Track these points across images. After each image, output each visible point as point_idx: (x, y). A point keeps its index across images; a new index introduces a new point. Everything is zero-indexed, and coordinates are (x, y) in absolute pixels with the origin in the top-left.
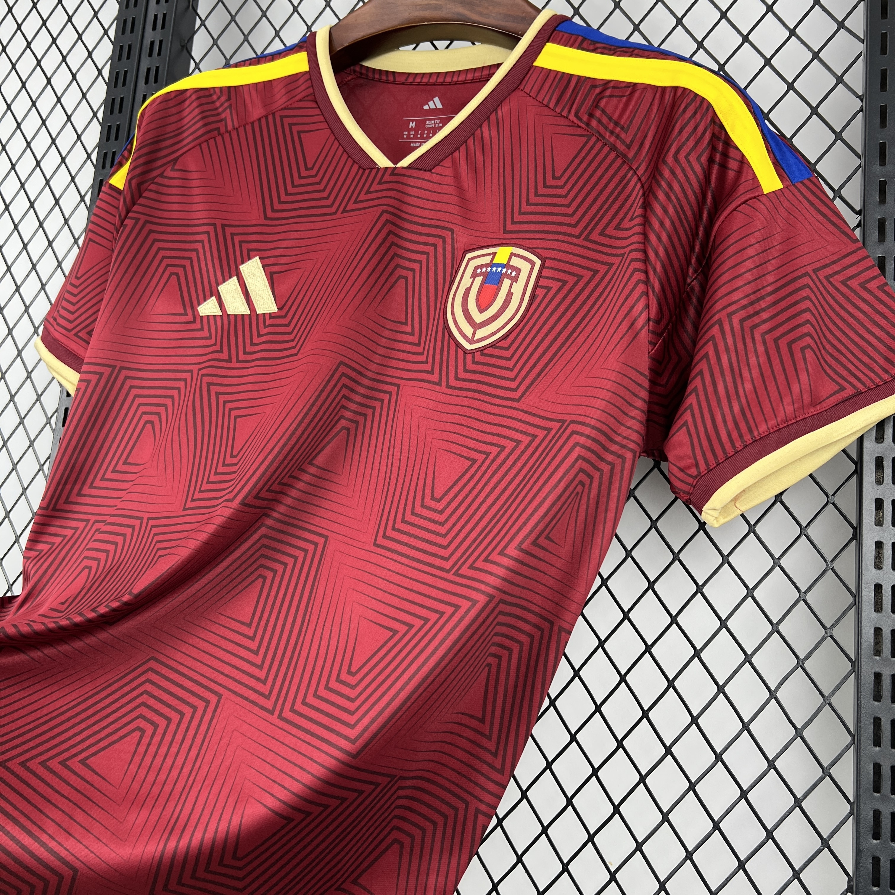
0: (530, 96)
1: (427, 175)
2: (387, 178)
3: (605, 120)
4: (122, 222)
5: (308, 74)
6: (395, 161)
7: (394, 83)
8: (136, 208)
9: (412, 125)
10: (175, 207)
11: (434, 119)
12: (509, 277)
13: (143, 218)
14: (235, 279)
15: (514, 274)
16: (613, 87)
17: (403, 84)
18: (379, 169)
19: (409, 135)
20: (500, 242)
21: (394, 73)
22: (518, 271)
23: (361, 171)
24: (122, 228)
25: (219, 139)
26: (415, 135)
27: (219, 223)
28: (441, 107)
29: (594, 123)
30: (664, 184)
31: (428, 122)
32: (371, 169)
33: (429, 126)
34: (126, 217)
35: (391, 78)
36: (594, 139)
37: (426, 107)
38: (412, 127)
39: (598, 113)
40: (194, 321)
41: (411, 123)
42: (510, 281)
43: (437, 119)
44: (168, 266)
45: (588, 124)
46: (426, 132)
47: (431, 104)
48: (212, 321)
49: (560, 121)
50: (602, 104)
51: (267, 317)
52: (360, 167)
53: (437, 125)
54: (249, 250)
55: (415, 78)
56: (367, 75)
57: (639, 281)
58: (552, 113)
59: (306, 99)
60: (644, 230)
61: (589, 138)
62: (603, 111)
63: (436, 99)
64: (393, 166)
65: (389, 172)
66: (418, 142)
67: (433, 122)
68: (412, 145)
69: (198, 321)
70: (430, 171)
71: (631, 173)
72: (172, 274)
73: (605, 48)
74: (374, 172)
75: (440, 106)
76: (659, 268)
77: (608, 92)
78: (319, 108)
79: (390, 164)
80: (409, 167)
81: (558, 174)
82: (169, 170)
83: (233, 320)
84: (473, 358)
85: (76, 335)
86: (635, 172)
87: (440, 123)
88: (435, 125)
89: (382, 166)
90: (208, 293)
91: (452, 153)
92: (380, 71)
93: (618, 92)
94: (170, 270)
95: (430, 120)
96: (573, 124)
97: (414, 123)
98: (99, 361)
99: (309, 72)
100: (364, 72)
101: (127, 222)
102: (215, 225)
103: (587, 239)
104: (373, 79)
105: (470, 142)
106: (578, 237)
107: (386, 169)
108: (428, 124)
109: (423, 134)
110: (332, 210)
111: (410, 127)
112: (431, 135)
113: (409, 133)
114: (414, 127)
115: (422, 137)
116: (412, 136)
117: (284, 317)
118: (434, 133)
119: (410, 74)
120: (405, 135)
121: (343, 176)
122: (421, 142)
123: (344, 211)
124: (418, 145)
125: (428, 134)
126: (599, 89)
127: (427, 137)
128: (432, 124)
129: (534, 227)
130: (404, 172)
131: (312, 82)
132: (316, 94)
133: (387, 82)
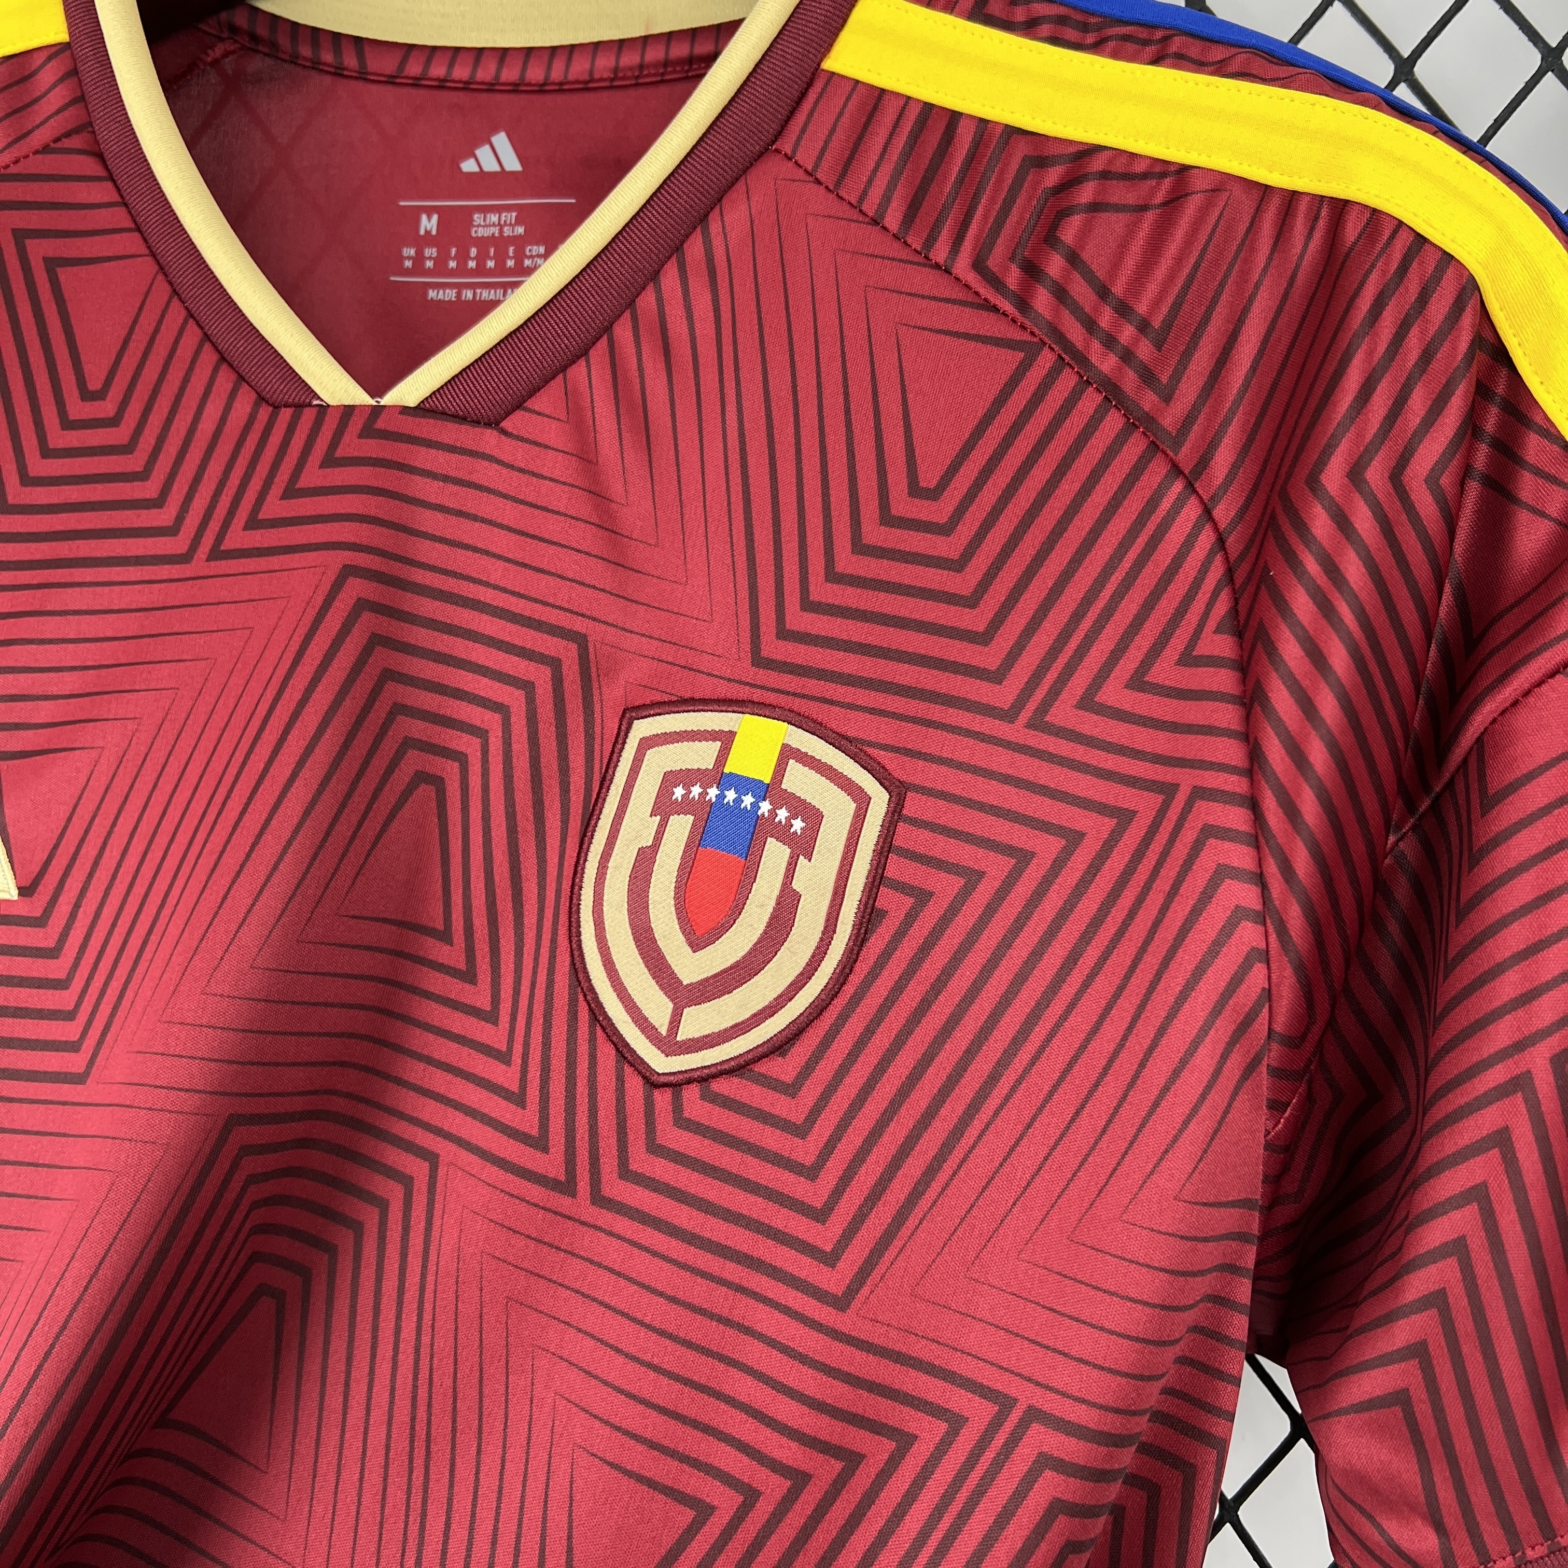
0: (818, 182)
1: (489, 439)
2: (351, 445)
3: (1080, 290)
5: (68, 53)
6: (377, 388)
7: (363, 76)
9: (429, 224)
11: (498, 209)
12: (783, 834)
15: (798, 825)
16: (1105, 175)
17: (391, 81)
18: (324, 408)
19: (419, 259)
20: (744, 693)
21: (358, 42)
22: (814, 817)
23: (264, 413)
26: (441, 262)
29: (1042, 300)
30: (1312, 566)
31: (477, 218)
32: (299, 407)
33: (482, 232)
35: (350, 61)
36: (1046, 360)
37: (468, 166)
38: (428, 233)
39: (1055, 265)
41: (424, 217)
42: (786, 851)
43: (508, 208)
45: (1023, 303)
46: (473, 252)
47: (484, 153)
49: (926, 280)
50: (1069, 233)
52: (261, 399)
53: (507, 231)
55: (428, 63)
56: (274, 45)
57: (1238, 915)
58: (896, 250)
59: (66, 143)
60: (1247, 719)
61: (1031, 352)
62: (1074, 259)
63: (501, 140)
64: (372, 402)
65: (355, 425)
66: (452, 286)
67: (494, 218)
68: (432, 294)
70: (494, 423)
71: (1178, 486)
73: (1062, 20)
74: (307, 418)
75: (512, 164)
76: (1302, 862)
77: (1086, 193)
78: (110, 176)
79: (357, 396)
80: (424, 409)
81: (929, 478)
84: (677, 1108)
86: (1190, 486)
87: (518, 222)
88: (501, 231)
89: (332, 402)
91: (564, 369)
92: (315, 32)
93: (1120, 194)
95: (485, 210)
96: (970, 298)
97: (435, 218)
99: (68, 43)
100: (262, 31)
103: (1037, 724)
104: (294, 59)
105: (623, 331)
106: (1009, 715)
107: (348, 411)
108: (479, 226)
109: (463, 257)
110: (178, 545)
111: (422, 232)
112: (491, 264)
113: (419, 253)
114: (434, 232)
115: (462, 270)
116: (429, 264)
117: (40, 922)
118: (501, 258)
119: (410, 48)
120: (409, 258)
121: (207, 426)
122: (460, 287)
123: (216, 554)
124: (450, 295)
125: (481, 258)
126: (1053, 176)
127: (481, 270)
128: (494, 225)
129: (851, 664)
130: (410, 426)
131: (80, 82)
132: (98, 127)
133: (341, 70)
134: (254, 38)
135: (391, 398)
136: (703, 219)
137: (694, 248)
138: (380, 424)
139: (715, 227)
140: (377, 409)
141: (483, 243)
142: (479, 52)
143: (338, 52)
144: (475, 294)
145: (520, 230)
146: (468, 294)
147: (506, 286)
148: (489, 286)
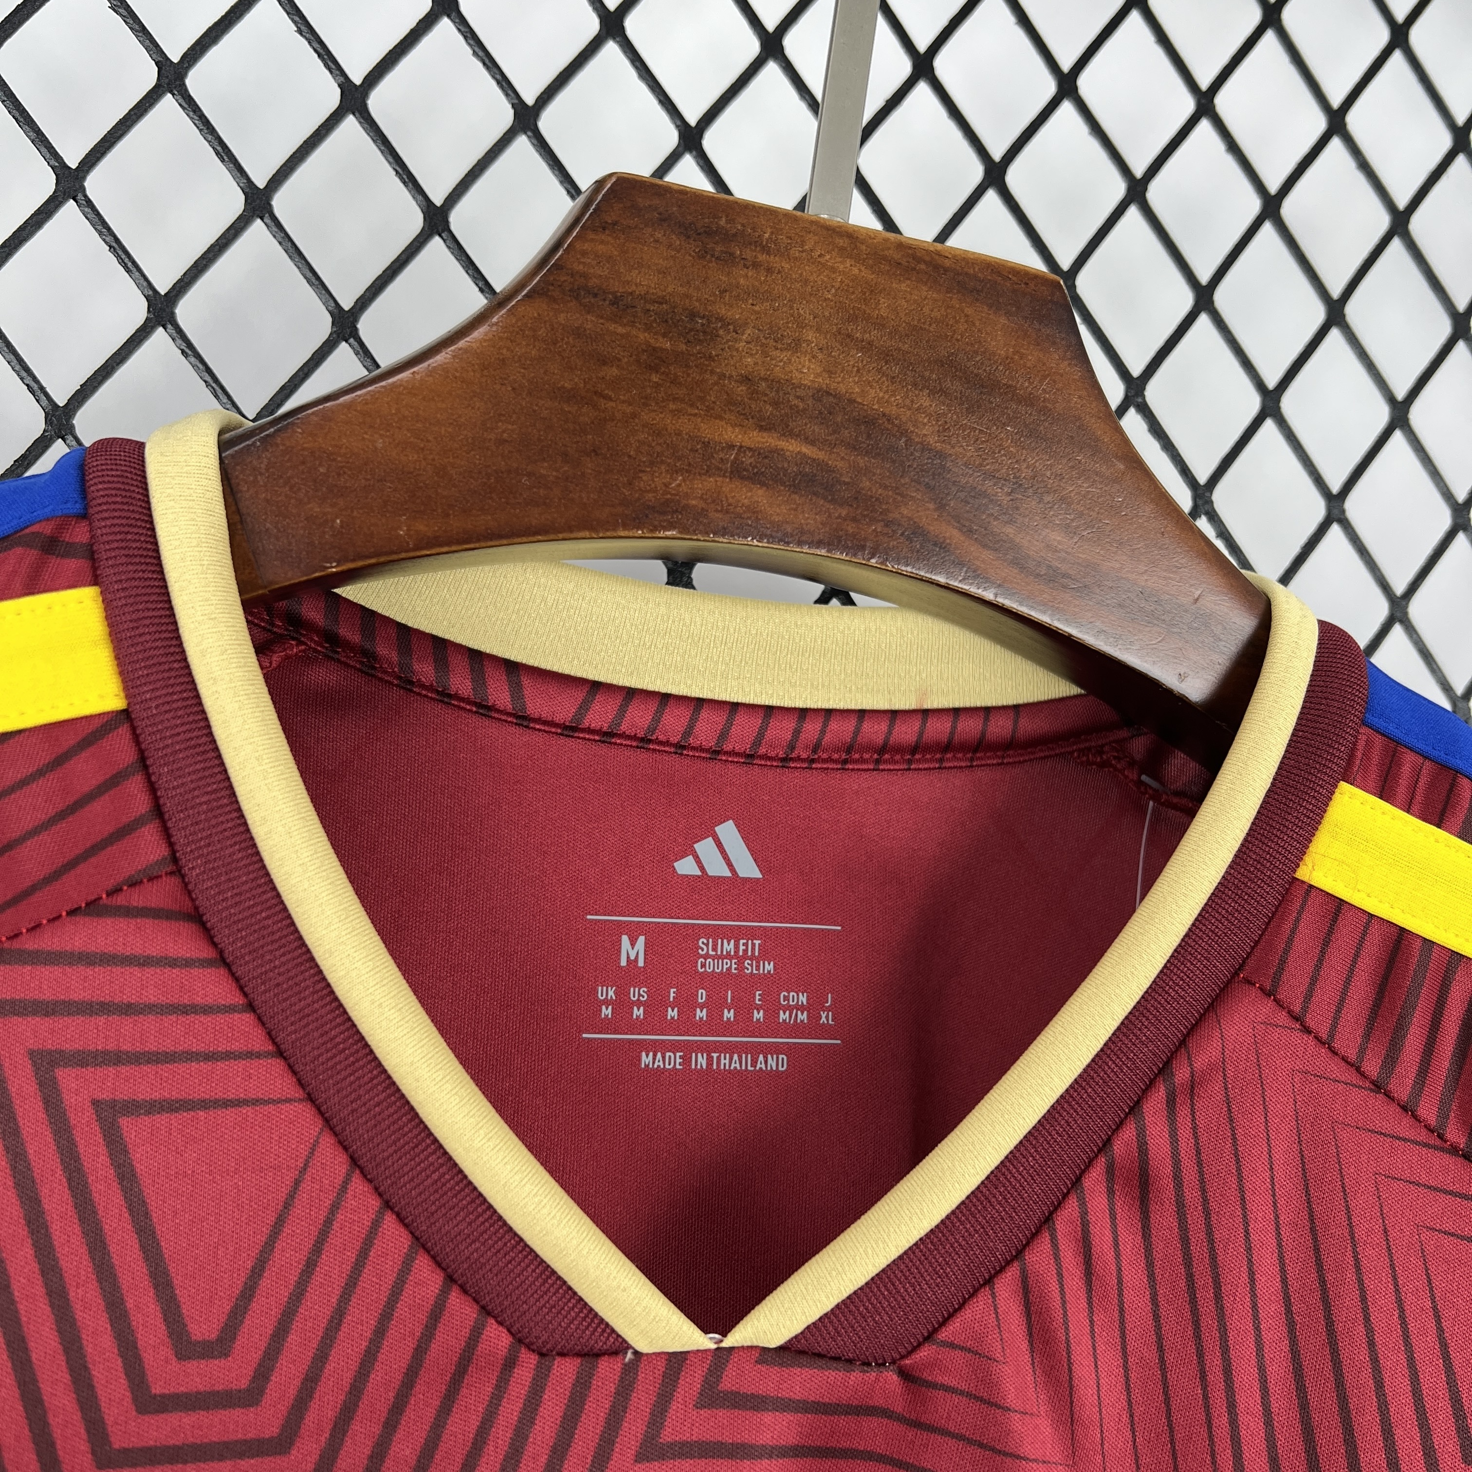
0: (1307, 1030)
5: (124, 731)
7: (523, 720)
9: (632, 950)
11: (734, 934)
19: (622, 1004)
21: (512, 668)
23: (526, 1368)
26: (655, 1009)
28: (757, 874)
31: (704, 946)
33: (711, 966)
35: (500, 695)
37: (686, 867)
38: (632, 963)
41: (625, 939)
43: (751, 934)
46: (702, 995)
47: (705, 848)
53: (749, 968)
55: (621, 713)
56: (370, 656)
58: (1407, 1127)
65: (691, 1388)
66: (674, 1047)
67: (729, 947)
68: (646, 1059)
75: (748, 868)
80: (792, 1351)
87: (765, 955)
88: (741, 967)
89: (646, 1347)
92: (442, 646)
95: (716, 935)
97: (641, 940)
99: (125, 714)
100: (349, 633)
104: (408, 684)
107: (674, 1361)
108: (706, 956)
109: (687, 1004)
111: (623, 963)
112: (729, 1015)
113: (623, 993)
114: (641, 963)
115: (686, 1024)
116: (638, 1012)
118: (744, 1008)
119: (594, 688)
120: (607, 1002)
122: (688, 1049)
124: (673, 1061)
125: (715, 1005)
127: (714, 1025)
128: (728, 956)
131: (152, 788)
132: (194, 869)
133: (485, 709)
134: (332, 639)
135: (740, 1336)
138: (729, 1382)
140: (722, 1355)
141: (715, 983)
143: (479, 679)
144: (710, 1060)
145: (769, 967)
146: (702, 1061)
147: (755, 1050)
148: (730, 1049)
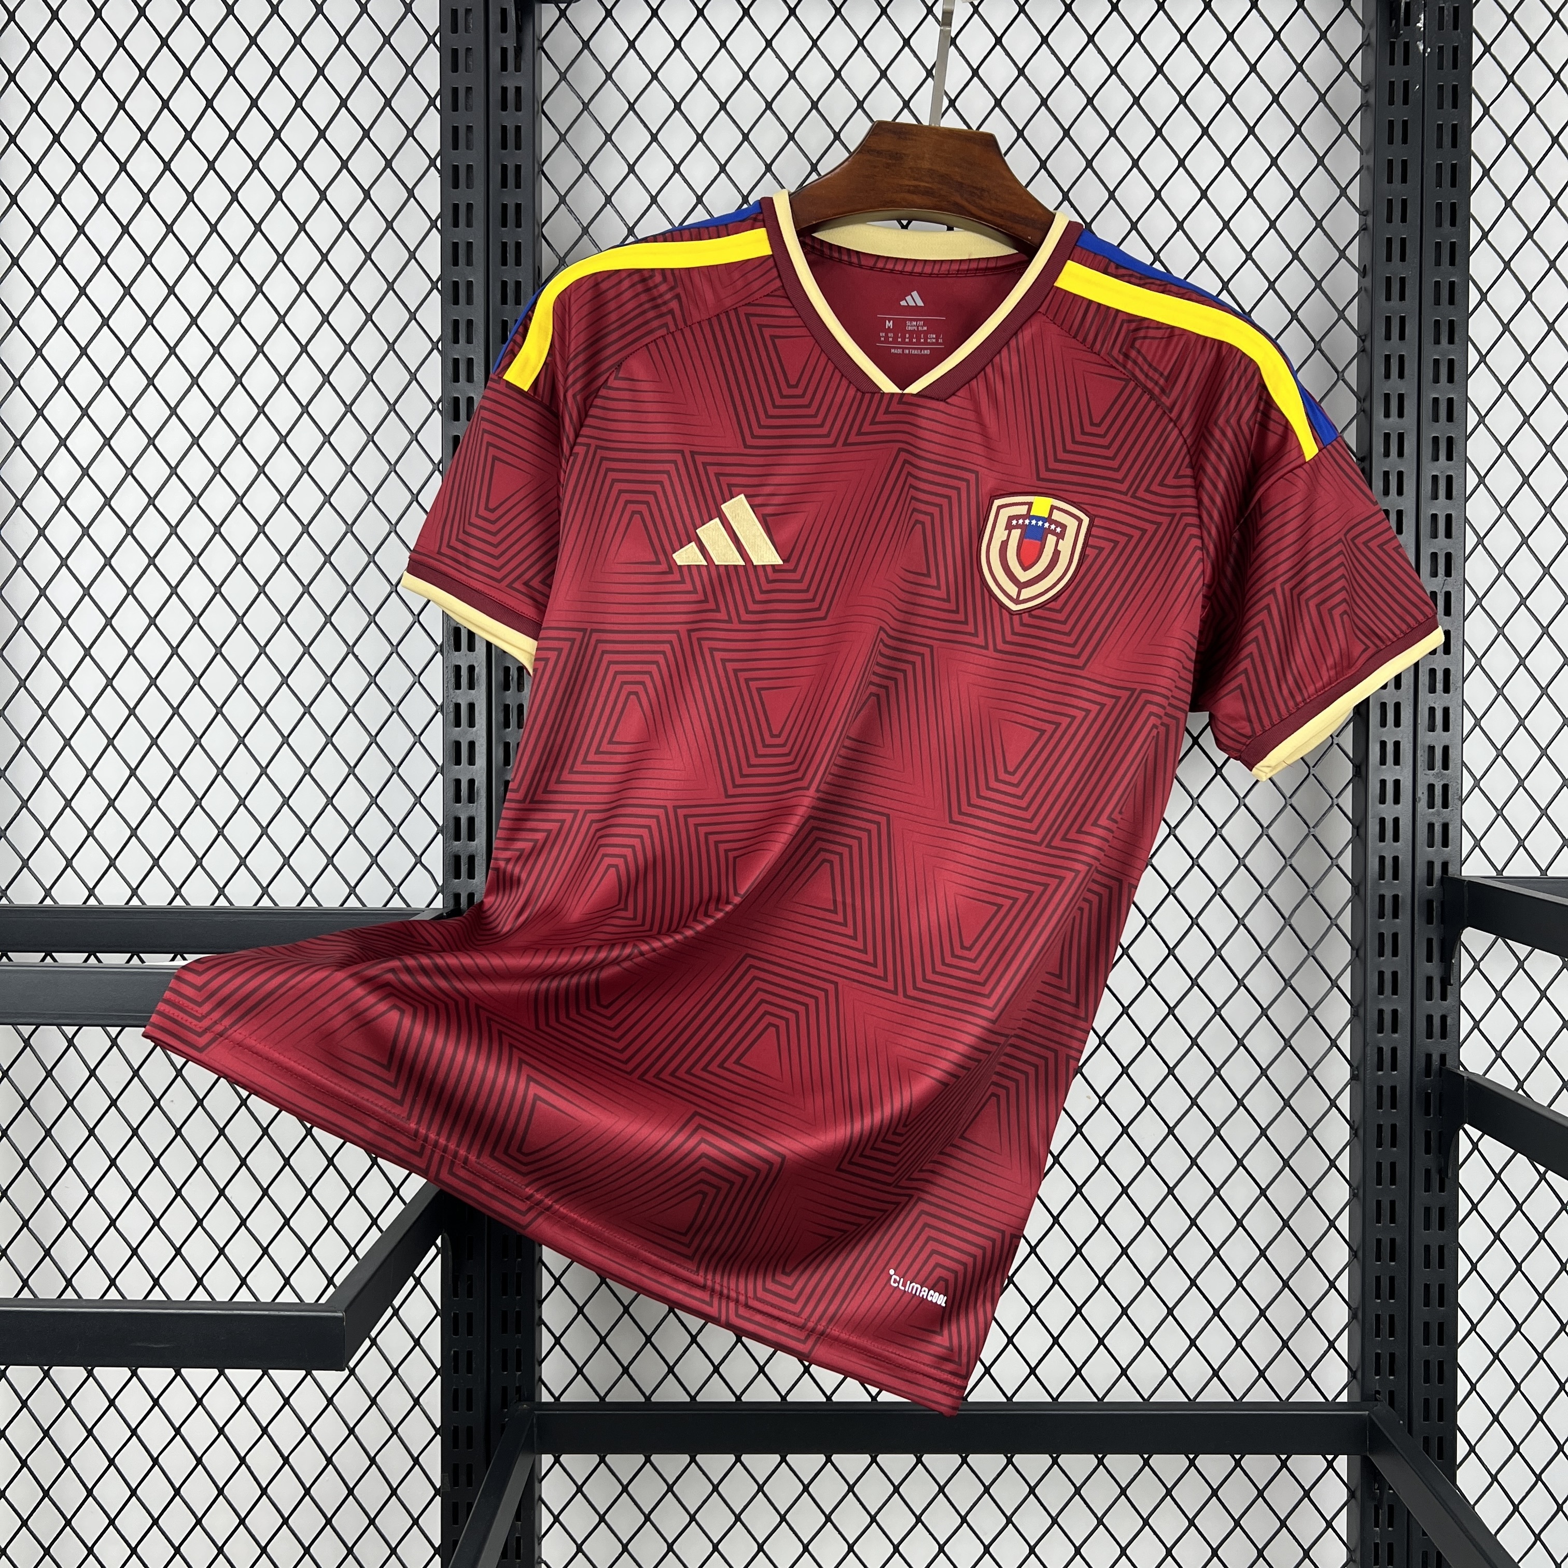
0: (1055, 323)
1: (941, 405)
2: (894, 407)
3: (1142, 362)
4: (572, 449)
5: (773, 259)
6: (903, 385)
7: (861, 266)
8: (585, 431)
9: (889, 324)
10: (627, 426)
11: (916, 320)
12: (1054, 533)
13: (594, 442)
14: (717, 520)
15: (1058, 530)
16: (1148, 328)
17: (872, 268)
18: (883, 393)
19: (887, 337)
20: (1034, 490)
21: (858, 254)
22: (1064, 527)
23: (860, 394)
24: (572, 458)
25: (669, 338)
26: (895, 338)
27: (687, 450)
28: (922, 305)
29: (1130, 364)
30: (1215, 446)
31: (908, 323)
32: (873, 393)
33: (910, 328)
34: (575, 444)
35: (854, 260)
36: (1132, 384)
37: (903, 303)
38: (889, 327)
39: (1133, 354)
40: (670, 571)
41: (887, 321)
42: (1055, 538)
43: (921, 320)
44: (627, 502)
45: (1124, 367)
46: (908, 335)
47: (909, 298)
48: (695, 572)
49: (1094, 358)
50: (1137, 344)
51: (769, 570)
52: (858, 390)
53: (920, 328)
54: (729, 486)
55: (885, 263)
56: (822, 252)
57: (1196, 548)
58: (1082, 347)
59: (774, 293)
60: (1197, 492)
61: (1127, 381)
62: (1139, 352)
63: (915, 294)
64: (900, 392)
65: (895, 400)
66: (900, 347)
67: (915, 323)
68: (893, 351)
69: (676, 571)
70: (944, 400)
71: (1172, 425)
72: (634, 513)
73: (1131, 276)
74: (877, 397)
75: (920, 303)
76: (1214, 532)
77: (1142, 333)
78: (793, 307)
79: (896, 390)
80: (920, 395)
81: (1096, 420)
82: (612, 377)
83: (722, 570)
84: (1021, 619)
85: (509, 586)
86: (1175, 425)
87: (924, 325)
88: (917, 328)
89: (886, 391)
90: (684, 538)
91: (968, 382)
92: (840, 248)
93: (1152, 333)
94: (631, 507)
95: (911, 320)
96: (1104, 363)
97: (892, 322)
98: (569, 625)
99: (773, 256)
100: (817, 246)
101: (577, 449)
102: (682, 452)
103: (1133, 496)
104: (831, 258)
105: (989, 370)
106: (1126, 494)
107: (893, 394)
108: (909, 326)
109: (904, 338)
110: (830, 441)
111: (887, 327)
112: (914, 340)
113: (887, 335)
114: (892, 327)
115: (903, 342)
116: (891, 339)
117: (794, 571)
118: (918, 338)
119: (879, 257)
120: (883, 336)
121: (838, 400)
122: (903, 349)
123: (845, 444)
124: (900, 351)
125: (911, 338)
126: (1133, 326)
127: (911, 343)
128: (914, 326)
129: (1075, 478)
130: (915, 400)
131: (778, 271)
132: (787, 288)
133: (851, 264)
134: (813, 247)
135: (907, 391)
136: (1016, 334)
137: (1013, 343)
138: (905, 400)
139: (1020, 336)
140: (903, 394)
141: (911, 332)
142: (906, 260)
143: (849, 256)
144: (909, 351)
145: (925, 328)
146: (907, 351)
147: (921, 349)
148: (915, 349)
